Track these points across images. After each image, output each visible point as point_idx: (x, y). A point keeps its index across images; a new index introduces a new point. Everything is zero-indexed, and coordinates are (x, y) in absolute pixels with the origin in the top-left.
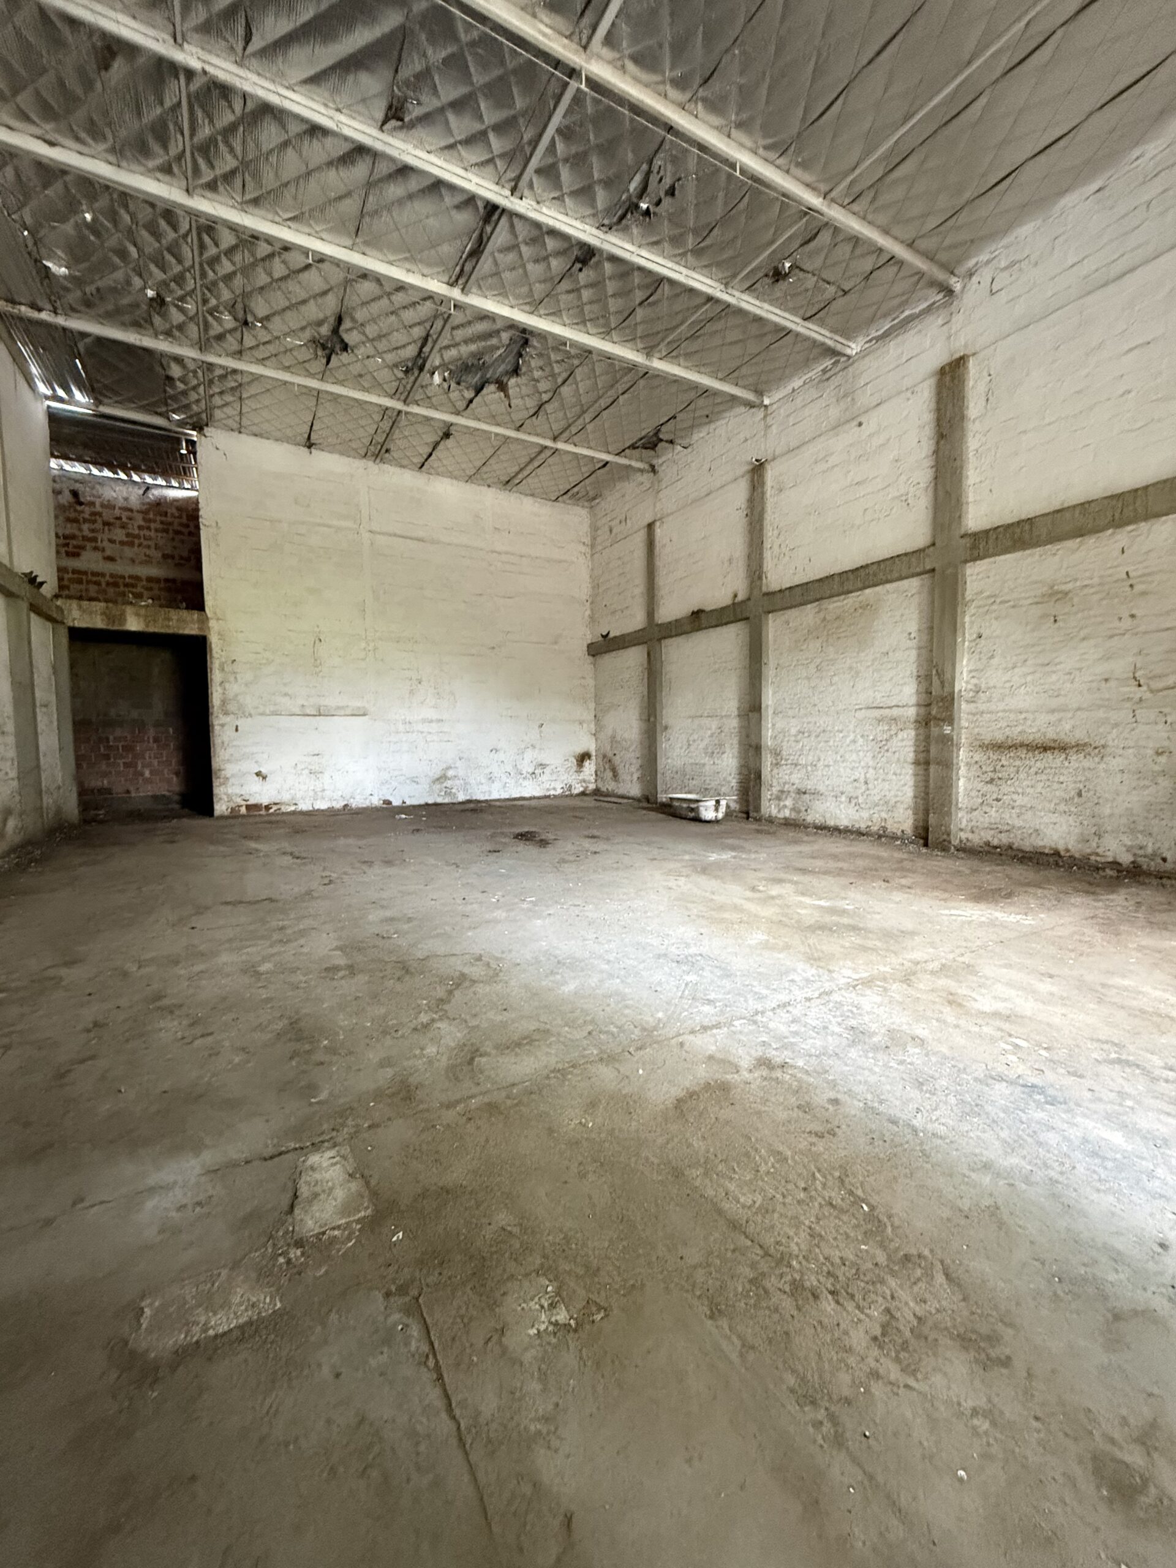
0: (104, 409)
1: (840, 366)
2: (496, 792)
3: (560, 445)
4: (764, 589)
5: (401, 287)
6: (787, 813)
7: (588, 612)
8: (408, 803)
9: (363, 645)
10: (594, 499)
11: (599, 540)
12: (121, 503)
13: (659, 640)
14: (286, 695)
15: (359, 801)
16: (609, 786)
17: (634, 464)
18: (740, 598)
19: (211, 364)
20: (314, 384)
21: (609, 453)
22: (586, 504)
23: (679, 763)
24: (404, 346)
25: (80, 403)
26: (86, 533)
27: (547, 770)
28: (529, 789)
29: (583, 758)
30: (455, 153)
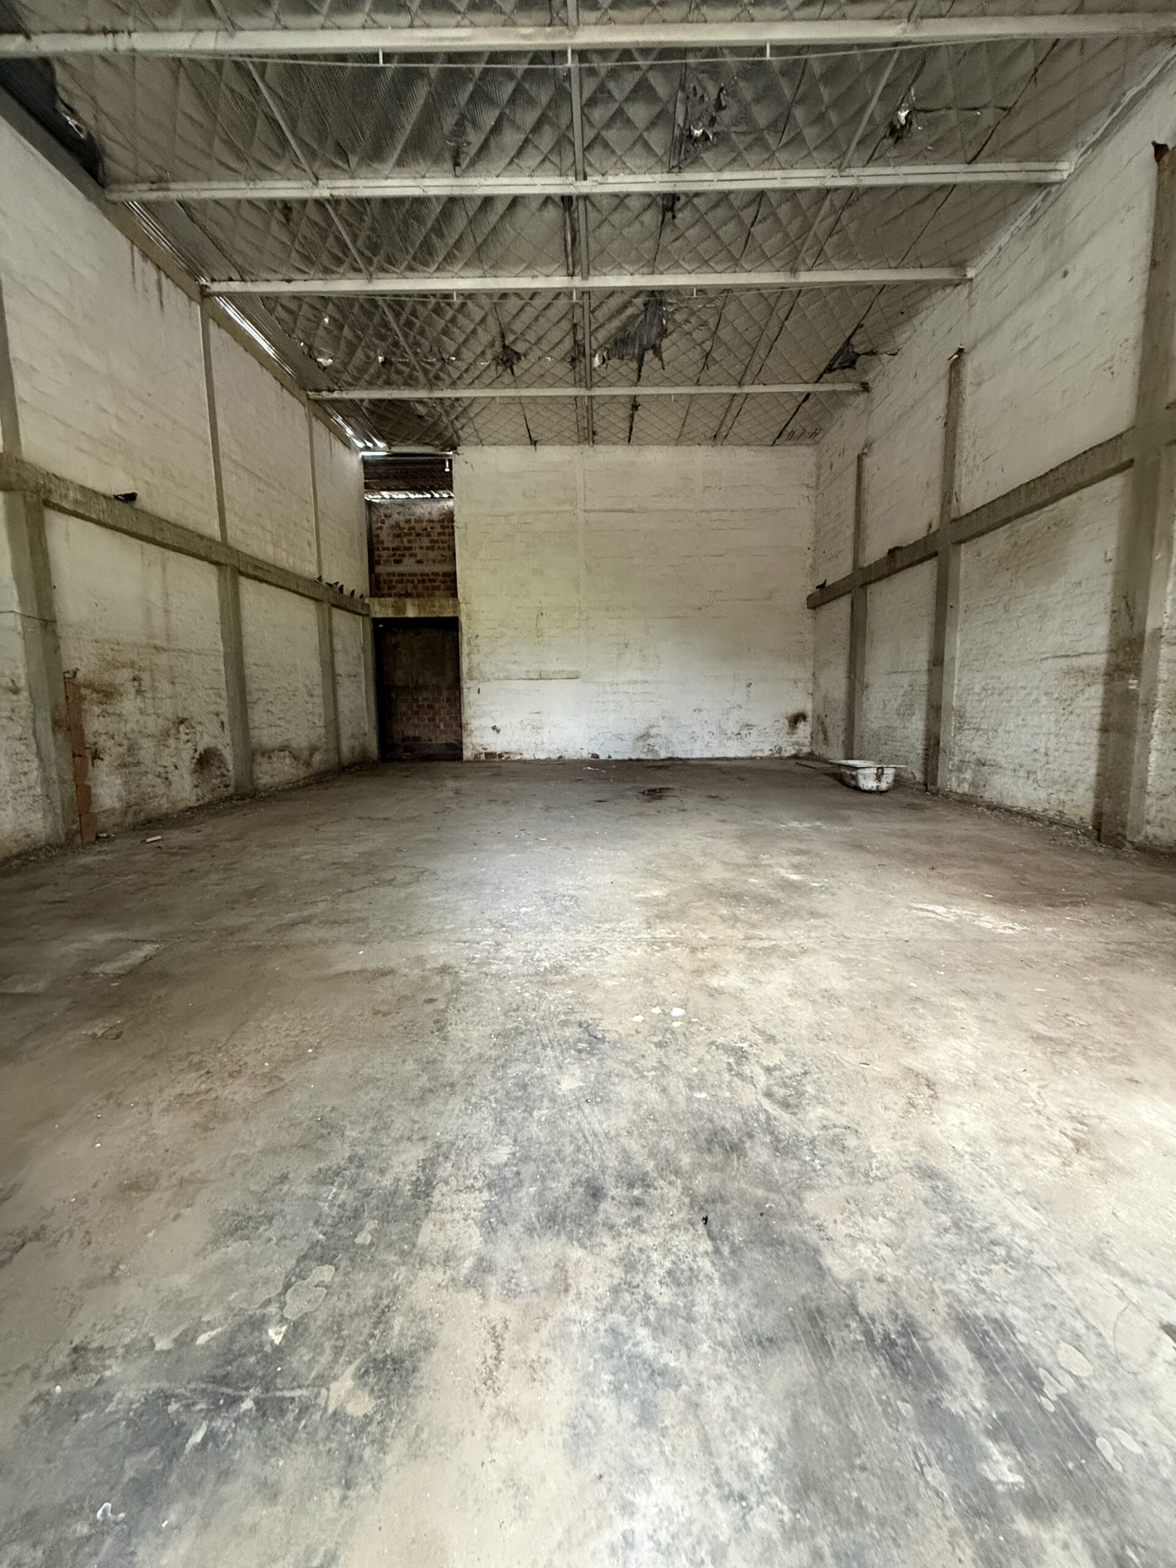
0: (395, 450)
1: (1051, 199)
2: (698, 751)
3: (747, 389)
4: (953, 515)
5: (534, 294)
6: (965, 788)
7: (810, 561)
8: (614, 757)
9: (576, 615)
10: (815, 434)
11: (822, 478)
12: (427, 517)
13: (864, 586)
14: (515, 662)
15: (571, 754)
16: (821, 750)
17: (839, 387)
18: (934, 529)
19: (441, 399)
20: (511, 392)
21: (807, 383)
22: (809, 441)
23: (875, 726)
24: (561, 341)
25: (380, 449)
26: (406, 544)
27: (754, 731)
28: (734, 750)
29: (797, 719)
30: (514, 166)
